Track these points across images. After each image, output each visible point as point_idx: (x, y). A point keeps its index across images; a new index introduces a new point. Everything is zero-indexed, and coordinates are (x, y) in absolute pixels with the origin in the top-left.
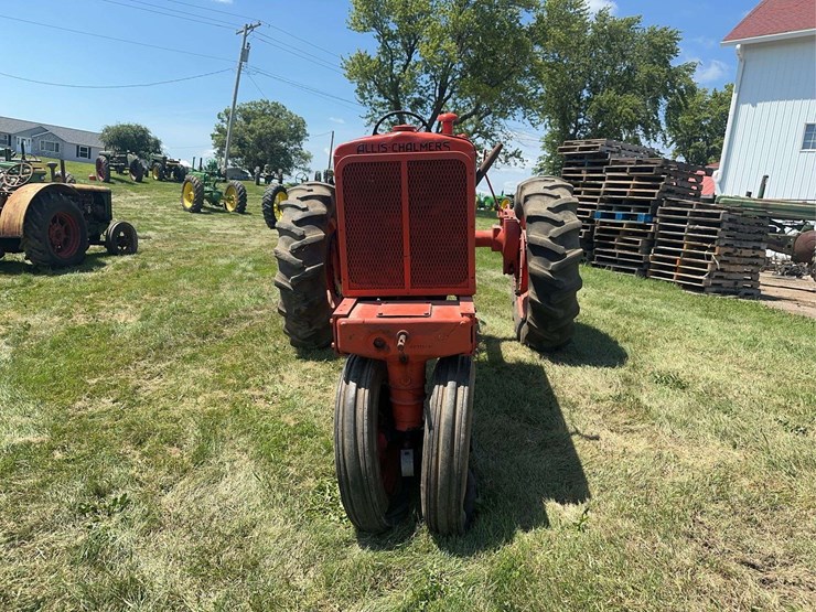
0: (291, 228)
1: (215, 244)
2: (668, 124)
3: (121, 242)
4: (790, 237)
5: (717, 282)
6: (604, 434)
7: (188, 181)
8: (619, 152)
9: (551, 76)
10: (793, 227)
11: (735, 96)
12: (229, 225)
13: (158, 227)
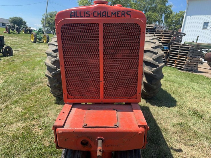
0: (51, 53)
1: (38, 53)
2: (165, 21)
3: (7, 52)
4: (204, 54)
5: (187, 67)
6: (183, 148)
7: (32, 34)
8: (159, 28)
9: (135, 7)
10: (205, 51)
11: (185, 13)
12: (44, 47)
13: (22, 47)
